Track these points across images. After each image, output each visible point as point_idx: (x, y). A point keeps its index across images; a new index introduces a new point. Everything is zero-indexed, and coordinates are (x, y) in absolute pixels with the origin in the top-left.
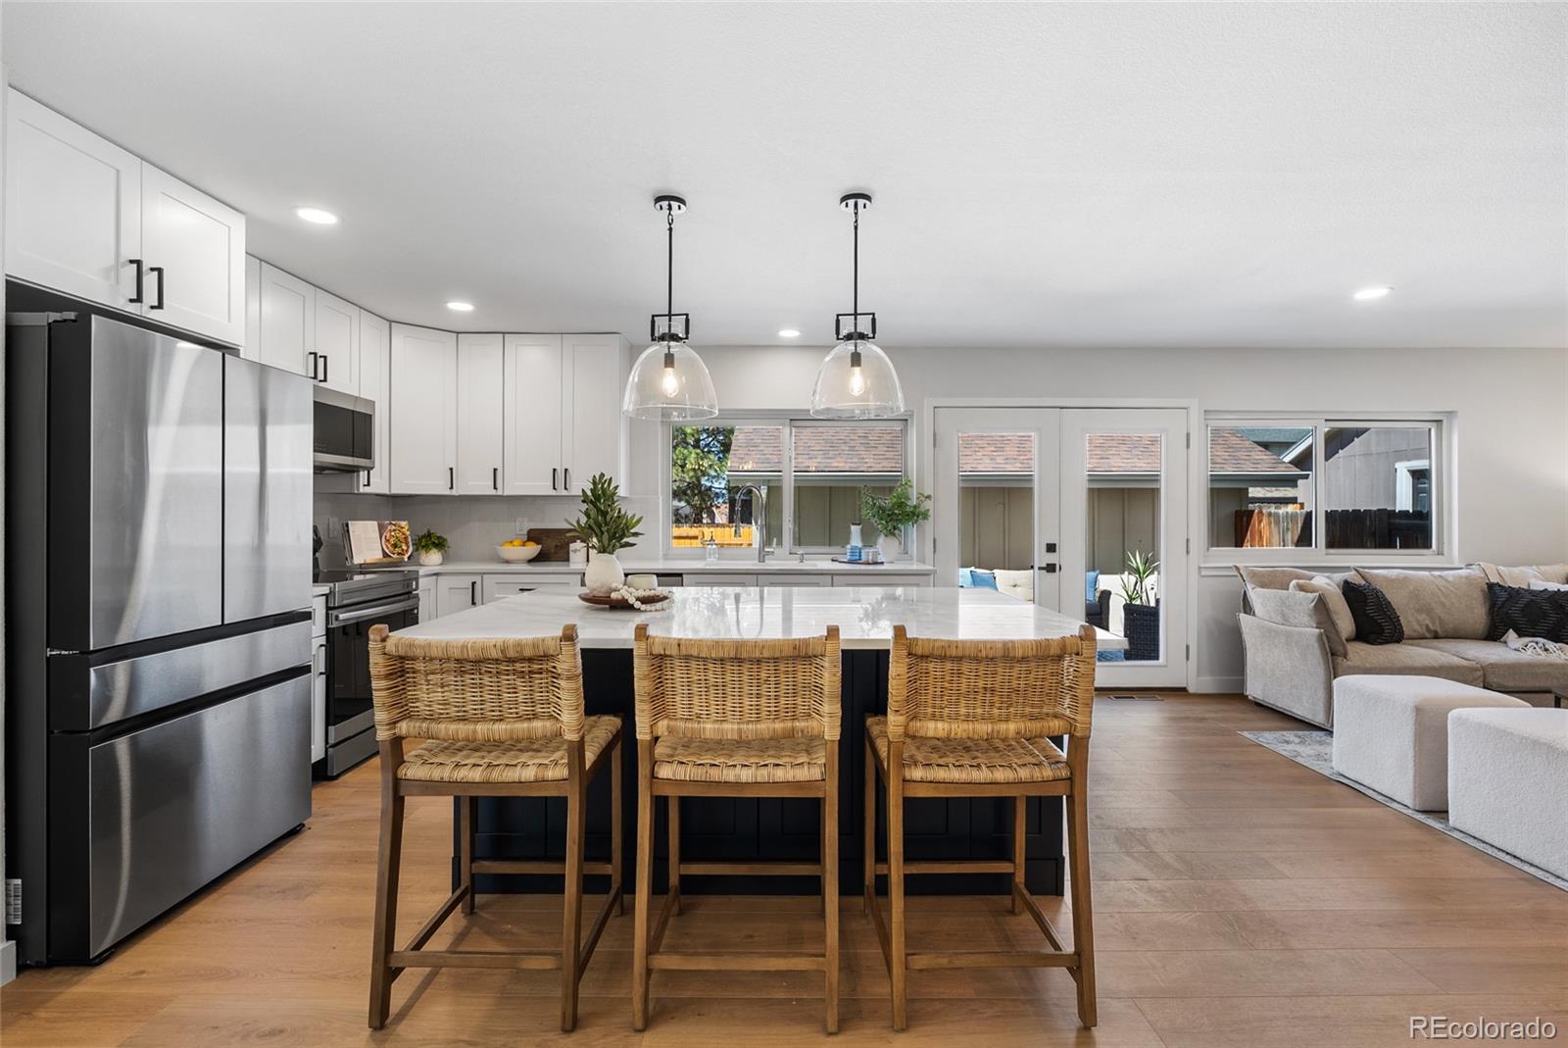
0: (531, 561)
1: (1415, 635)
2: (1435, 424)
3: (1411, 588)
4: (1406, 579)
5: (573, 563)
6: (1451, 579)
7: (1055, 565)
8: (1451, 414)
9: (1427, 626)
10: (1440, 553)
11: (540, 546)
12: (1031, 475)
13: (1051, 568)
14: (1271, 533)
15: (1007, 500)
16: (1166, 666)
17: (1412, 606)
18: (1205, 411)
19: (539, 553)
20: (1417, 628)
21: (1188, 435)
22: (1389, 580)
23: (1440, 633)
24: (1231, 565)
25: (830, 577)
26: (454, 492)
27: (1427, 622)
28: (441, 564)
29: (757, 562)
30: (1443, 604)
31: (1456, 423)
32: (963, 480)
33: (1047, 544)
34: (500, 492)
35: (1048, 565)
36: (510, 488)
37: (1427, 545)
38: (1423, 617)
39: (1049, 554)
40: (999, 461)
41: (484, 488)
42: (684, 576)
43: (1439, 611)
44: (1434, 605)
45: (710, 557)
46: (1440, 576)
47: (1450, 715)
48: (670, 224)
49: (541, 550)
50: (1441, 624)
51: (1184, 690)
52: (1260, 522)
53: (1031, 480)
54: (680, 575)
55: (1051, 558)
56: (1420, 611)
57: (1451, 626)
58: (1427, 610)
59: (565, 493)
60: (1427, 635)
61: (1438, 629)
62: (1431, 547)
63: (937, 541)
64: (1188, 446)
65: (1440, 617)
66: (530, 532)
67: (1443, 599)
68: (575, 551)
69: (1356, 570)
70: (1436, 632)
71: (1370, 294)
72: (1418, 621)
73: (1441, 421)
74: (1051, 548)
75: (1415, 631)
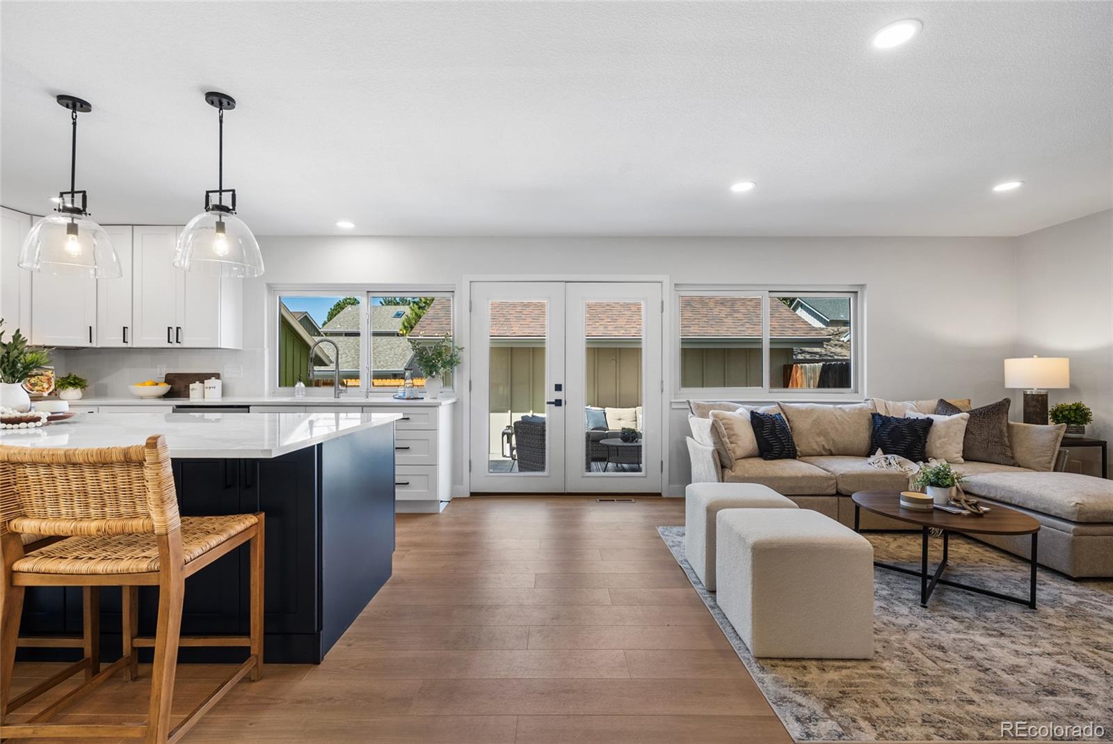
0: (160, 397)
1: (814, 453)
2: (853, 294)
3: (815, 416)
4: (812, 410)
5: (192, 399)
6: (847, 411)
7: (561, 400)
8: (863, 286)
9: (823, 446)
10: (856, 392)
11: (170, 386)
12: (640, 339)
13: (558, 403)
14: (802, 381)
15: (618, 357)
16: (645, 477)
17: (813, 431)
18: (675, 285)
19: (169, 392)
20: (816, 447)
21: (662, 302)
22: (799, 411)
23: (833, 451)
24: (685, 400)
25: (361, 408)
26: (94, 345)
27: (824, 443)
28: (81, 399)
29: (333, 398)
30: (837, 430)
31: (866, 293)
32: (588, 342)
33: (556, 385)
34: (129, 345)
35: (556, 400)
36: (136, 341)
37: (848, 386)
38: (821, 440)
39: (557, 392)
40: (609, 329)
41: (117, 342)
42: (250, 407)
43: (833, 435)
44: (829, 430)
45: (298, 394)
46: (840, 408)
47: (718, 513)
48: (73, 119)
49: (171, 388)
50: (833, 443)
51: (660, 494)
52: (797, 372)
53: (640, 343)
54: (248, 407)
55: (559, 395)
56: (819, 434)
57: (842, 446)
58: (823, 433)
59: (178, 345)
60: (824, 452)
61: (832, 449)
62: (850, 387)
63: (472, 383)
64: (662, 312)
65: (833, 440)
66: (167, 375)
67: (838, 426)
68: (193, 389)
69: (779, 405)
70: (830, 450)
71: (742, 187)
72: (817, 442)
73: (857, 292)
74: (558, 388)
75: (814, 450)
